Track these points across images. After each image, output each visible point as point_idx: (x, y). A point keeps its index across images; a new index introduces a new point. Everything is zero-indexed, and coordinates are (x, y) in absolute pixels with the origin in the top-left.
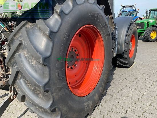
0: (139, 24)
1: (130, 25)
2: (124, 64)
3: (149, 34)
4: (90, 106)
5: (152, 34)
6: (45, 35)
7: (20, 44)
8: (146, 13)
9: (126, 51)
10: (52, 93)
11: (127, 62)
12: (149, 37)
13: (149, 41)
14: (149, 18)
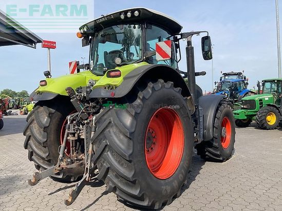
0: (247, 102)
1: (220, 104)
2: (216, 157)
3: (263, 117)
4: (169, 191)
5: (269, 118)
6: (131, 115)
7: (110, 123)
8: (258, 85)
9: (216, 138)
10: (134, 165)
11: (218, 153)
12: (264, 121)
13: (265, 128)
14: (263, 93)
